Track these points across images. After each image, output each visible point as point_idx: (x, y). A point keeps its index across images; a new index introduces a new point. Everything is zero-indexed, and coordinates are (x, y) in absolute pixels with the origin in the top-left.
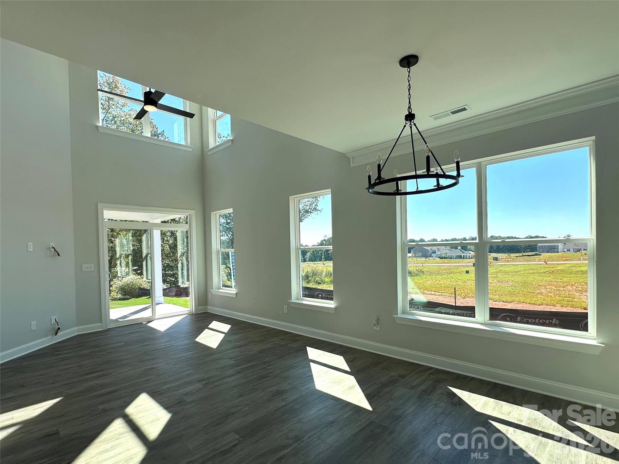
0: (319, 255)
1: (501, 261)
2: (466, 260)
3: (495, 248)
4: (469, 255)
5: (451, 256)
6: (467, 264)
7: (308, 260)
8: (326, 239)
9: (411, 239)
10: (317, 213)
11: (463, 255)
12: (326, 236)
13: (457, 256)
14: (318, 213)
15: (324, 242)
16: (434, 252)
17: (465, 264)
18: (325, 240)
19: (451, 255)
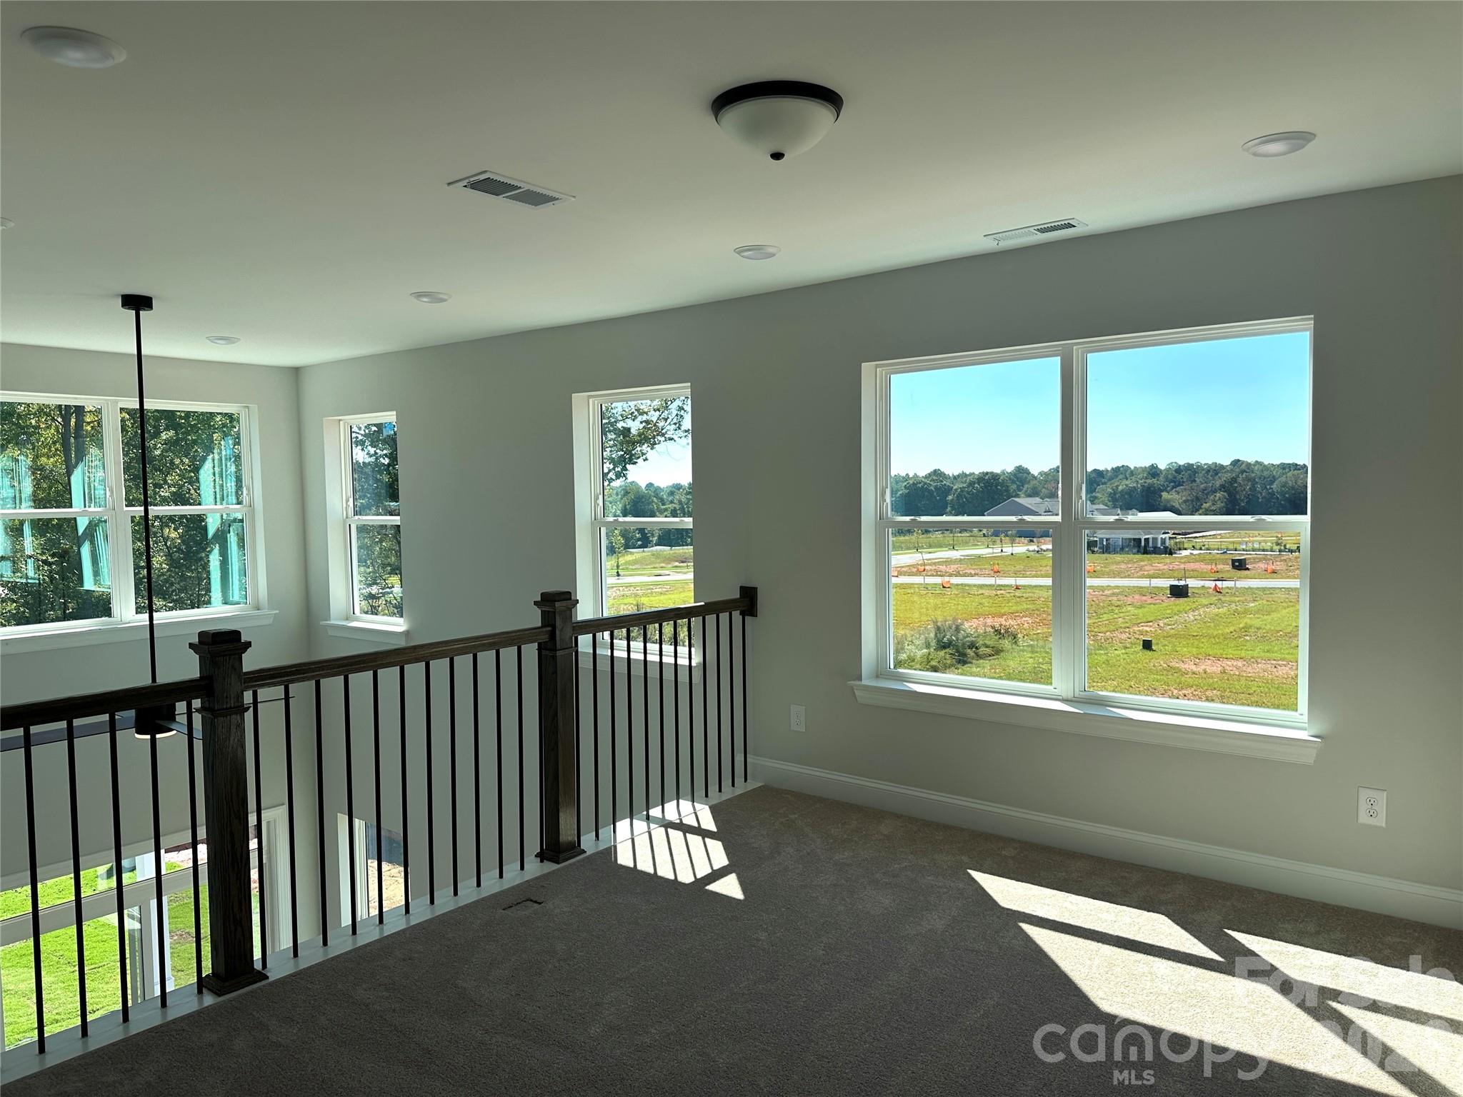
1: (1253, 572)
4: (1164, 536)
9: (987, 473)
11: (1147, 537)
13: (1126, 539)
19: (1108, 536)
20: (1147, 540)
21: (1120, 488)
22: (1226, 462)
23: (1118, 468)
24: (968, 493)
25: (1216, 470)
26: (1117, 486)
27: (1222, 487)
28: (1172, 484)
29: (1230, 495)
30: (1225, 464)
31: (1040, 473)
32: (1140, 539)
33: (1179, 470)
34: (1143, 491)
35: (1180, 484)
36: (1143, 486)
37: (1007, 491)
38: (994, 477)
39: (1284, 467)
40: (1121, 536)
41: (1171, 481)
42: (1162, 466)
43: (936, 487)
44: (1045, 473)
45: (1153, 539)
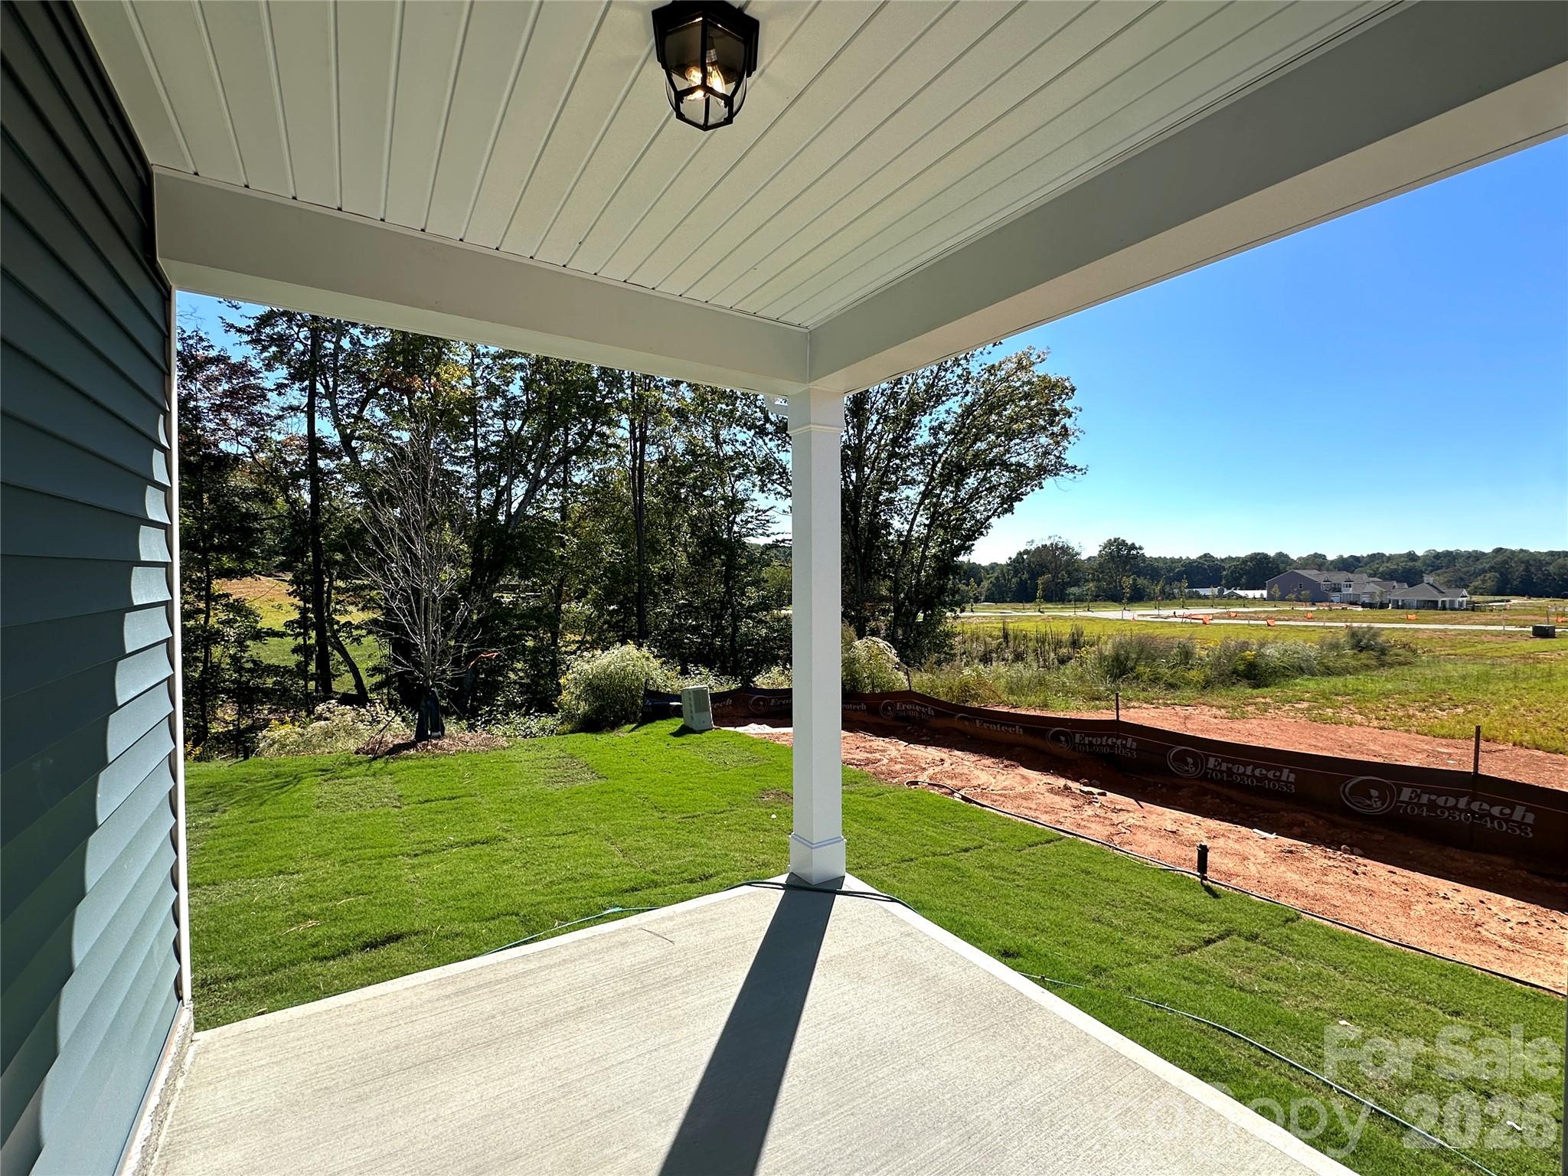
0: (1010, 588)
2: (1475, 615)
3: (1516, 583)
4: (1461, 599)
5: (1403, 601)
7: (983, 598)
8: (1033, 548)
9: (1259, 554)
10: (1074, 475)
12: (1033, 541)
13: (1421, 601)
14: (1075, 477)
15: (1025, 557)
16: (1337, 589)
18: (1026, 552)
20: (1443, 601)
21: (1381, 569)
23: (1374, 555)
24: (1241, 569)
26: (1378, 568)
27: (1493, 569)
28: (1430, 568)
29: (1502, 576)
31: (1299, 559)
32: (1437, 601)
33: (1438, 556)
34: (1403, 572)
35: (1438, 569)
37: (1277, 567)
38: (1265, 556)
40: (1416, 598)
41: (1429, 566)
42: (1420, 553)
43: (1208, 566)
44: (1304, 558)
45: (1450, 601)
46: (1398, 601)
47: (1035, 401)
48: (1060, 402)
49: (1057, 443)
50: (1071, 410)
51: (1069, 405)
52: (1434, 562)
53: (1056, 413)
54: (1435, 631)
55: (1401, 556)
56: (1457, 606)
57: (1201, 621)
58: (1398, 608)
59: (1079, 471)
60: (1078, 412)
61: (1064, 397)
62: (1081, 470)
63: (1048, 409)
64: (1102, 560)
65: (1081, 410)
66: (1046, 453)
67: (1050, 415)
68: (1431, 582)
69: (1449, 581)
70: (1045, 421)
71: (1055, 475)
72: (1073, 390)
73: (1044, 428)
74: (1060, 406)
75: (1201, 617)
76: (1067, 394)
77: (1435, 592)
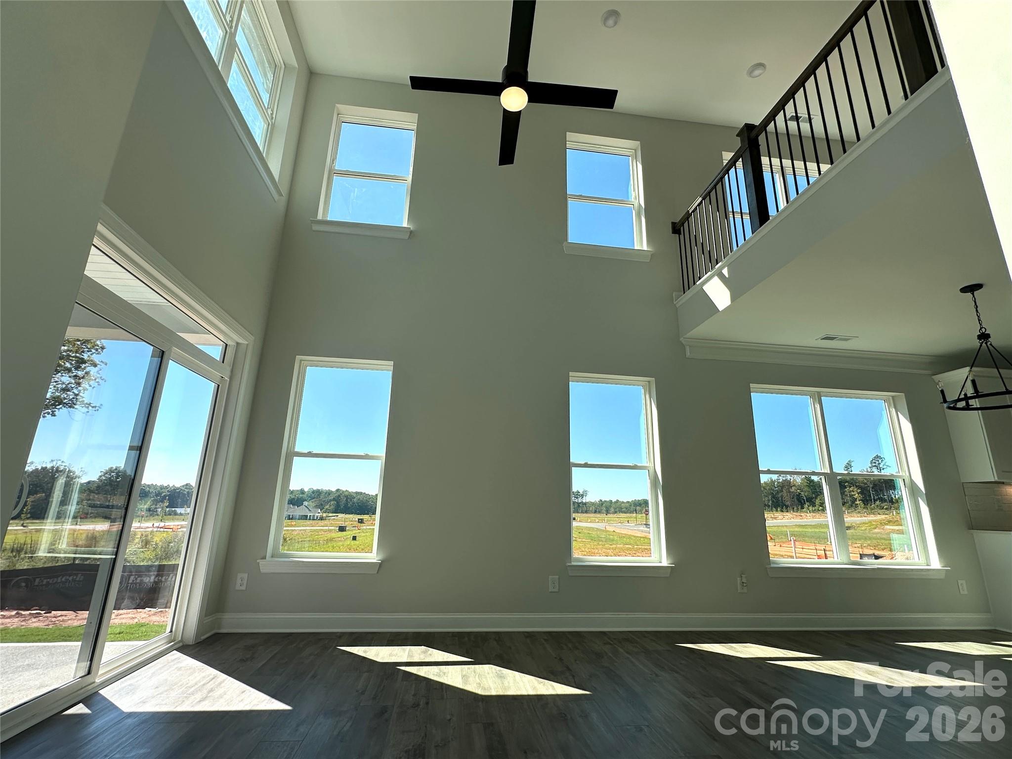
2: (321, 522)
3: (342, 507)
4: (317, 514)
5: (292, 515)
6: (330, 528)
10: (87, 410)
11: (310, 514)
14: (88, 412)
17: (327, 528)
20: (310, 516)
22: (334, 489)
25: (329, 493)
27: (334, 500)
29: (337, 503)
30: (333, 490)
32: (307, 516)
33: (313, 492)
35: (313, 499)
36: (298, 498)
39: (357, 493)
40: (298, 514)
41: (309, 497)
42: (306, 490)
45: (313, 515)
46: (290, 515)
47: (66, 348)
48: (89, 353)
49: (79, 384)
50: (98, 362)
51: (95, 358)
52: (311, 495)
53: (84, 362)
54: (301, 530)
55: (298, 491)
56: (315, 518)
57: (171, 530)
58: (290, 519)
59: (93, 407)
60: (103, 365)
61: (93, 351)
62: (95, 407)
63: (76, 357)
64: (101, 484)
65: (106, 364)
66: (66, 390)
67: (77, 362)
68: (306, 505)
69: (316, 506)
70: (71, 364)
71: (70, 407)
72: (103, 348)
73: (69, 370)
74: (89, 356)
75: (171, 527)
76: (97, 350)
77: (307, 510)
